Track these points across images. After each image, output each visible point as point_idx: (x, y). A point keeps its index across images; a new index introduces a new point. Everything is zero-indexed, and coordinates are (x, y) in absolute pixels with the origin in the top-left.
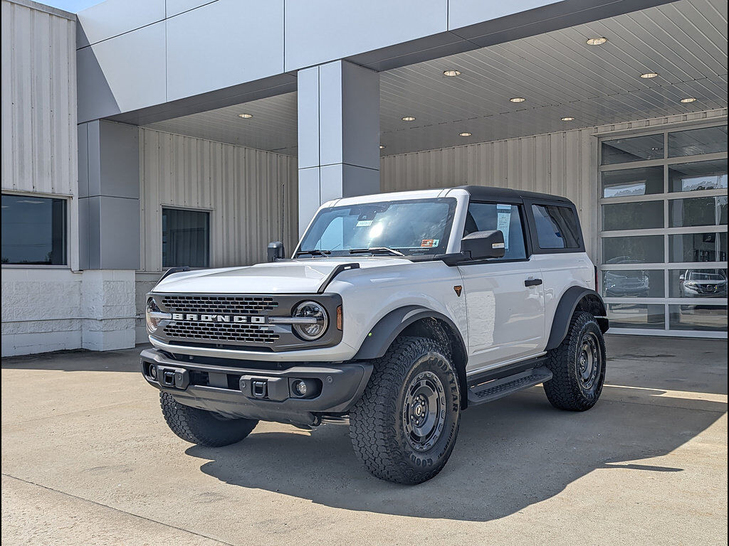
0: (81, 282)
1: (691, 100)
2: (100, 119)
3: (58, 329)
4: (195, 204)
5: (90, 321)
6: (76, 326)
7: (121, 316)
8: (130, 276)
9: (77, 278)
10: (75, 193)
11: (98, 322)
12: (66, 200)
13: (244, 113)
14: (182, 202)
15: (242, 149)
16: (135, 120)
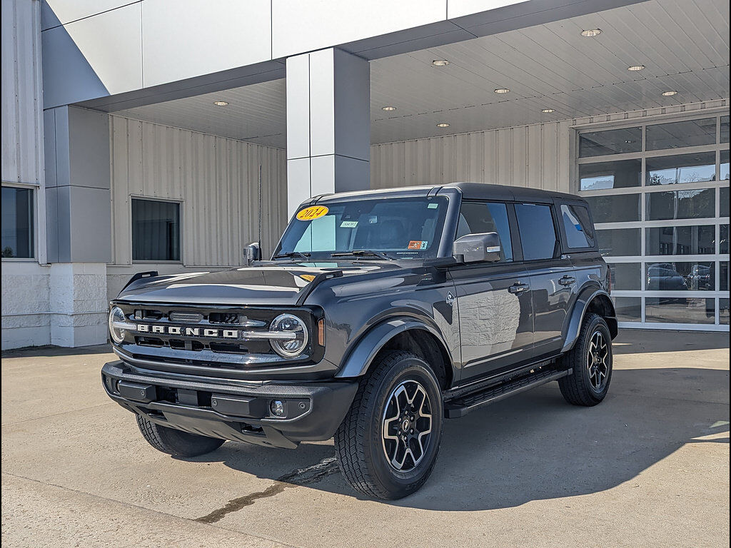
0: (49, 275)
1: (672, 93)
2: (68, 105)
3: (26, 325)
4: (164, 194)
5: (60, 316)
6: (44, 321)
7: (93, 310)
8: (101, 270)
9: (44, 271)
10: (42, 182)
11: (69, 317)
12: (32, 190)
13: (219, 100)
14: (151, 193)
15: (212, 138)
16: (104, 106)
